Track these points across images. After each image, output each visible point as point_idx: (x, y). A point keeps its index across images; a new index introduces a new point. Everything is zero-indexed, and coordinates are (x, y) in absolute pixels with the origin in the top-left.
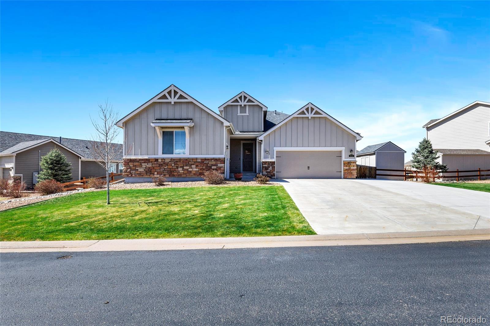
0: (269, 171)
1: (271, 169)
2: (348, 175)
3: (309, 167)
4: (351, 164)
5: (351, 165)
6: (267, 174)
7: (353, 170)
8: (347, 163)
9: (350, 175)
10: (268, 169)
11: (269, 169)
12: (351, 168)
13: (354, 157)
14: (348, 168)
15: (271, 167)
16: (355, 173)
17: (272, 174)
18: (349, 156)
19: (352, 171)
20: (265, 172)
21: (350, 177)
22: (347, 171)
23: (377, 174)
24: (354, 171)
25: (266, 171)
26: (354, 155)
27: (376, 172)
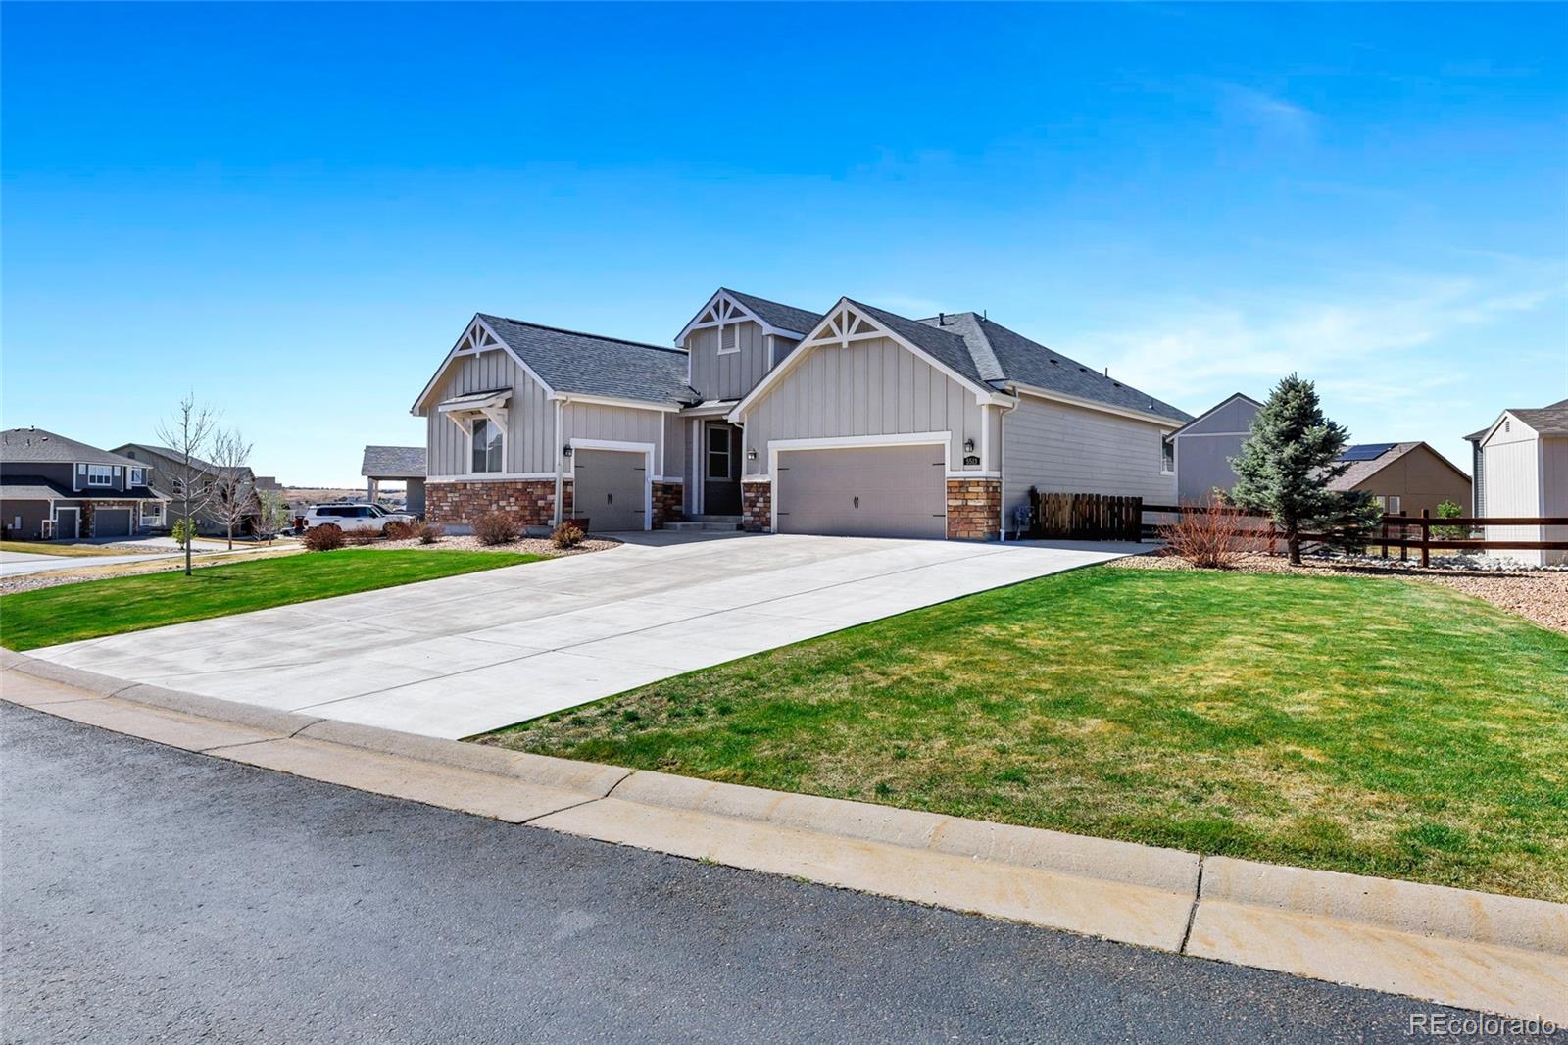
0: (758, 509)
1: (762, 505)
2: (961, 527)
3: (856, 500)
4: (970, 489)
5: (968, 492)
6: (752, 518)
7: (976, 511)
8: (957, 484)
9: (967, 526)
10: (755, 506)
11: (758, 504)
12: (970, 503)
13: (978, 463)
14: (959, 503)
15: (761, 499)
16: (981, 521)
17: (764, 519)
18: (965, 463)
19: (971, 515)
20: (749, 513)
21: (965, 535)
22: (956, 514)
23: (1143, 522)
24: (978, 515)
25: (752, 512)
26: (978, 459)
27: (1139, 517)
